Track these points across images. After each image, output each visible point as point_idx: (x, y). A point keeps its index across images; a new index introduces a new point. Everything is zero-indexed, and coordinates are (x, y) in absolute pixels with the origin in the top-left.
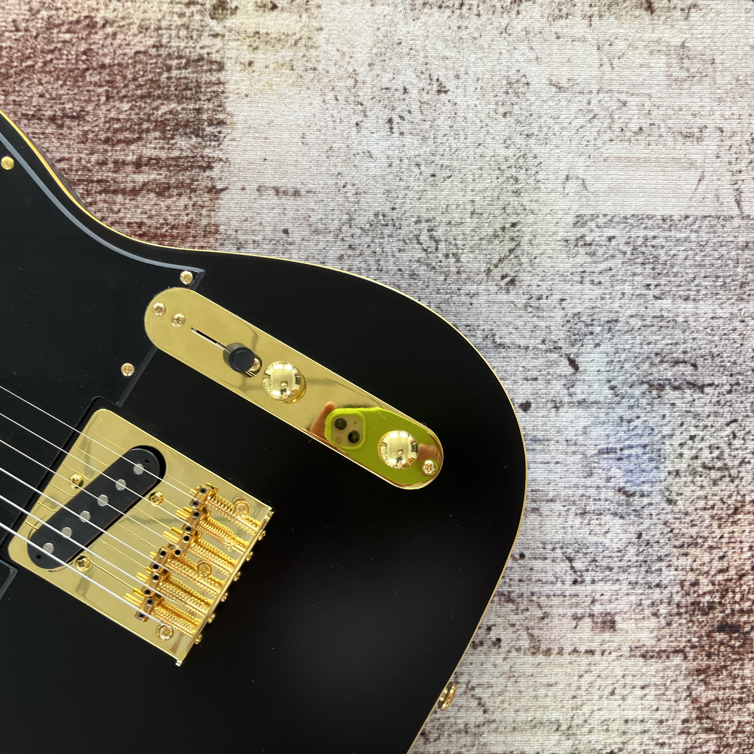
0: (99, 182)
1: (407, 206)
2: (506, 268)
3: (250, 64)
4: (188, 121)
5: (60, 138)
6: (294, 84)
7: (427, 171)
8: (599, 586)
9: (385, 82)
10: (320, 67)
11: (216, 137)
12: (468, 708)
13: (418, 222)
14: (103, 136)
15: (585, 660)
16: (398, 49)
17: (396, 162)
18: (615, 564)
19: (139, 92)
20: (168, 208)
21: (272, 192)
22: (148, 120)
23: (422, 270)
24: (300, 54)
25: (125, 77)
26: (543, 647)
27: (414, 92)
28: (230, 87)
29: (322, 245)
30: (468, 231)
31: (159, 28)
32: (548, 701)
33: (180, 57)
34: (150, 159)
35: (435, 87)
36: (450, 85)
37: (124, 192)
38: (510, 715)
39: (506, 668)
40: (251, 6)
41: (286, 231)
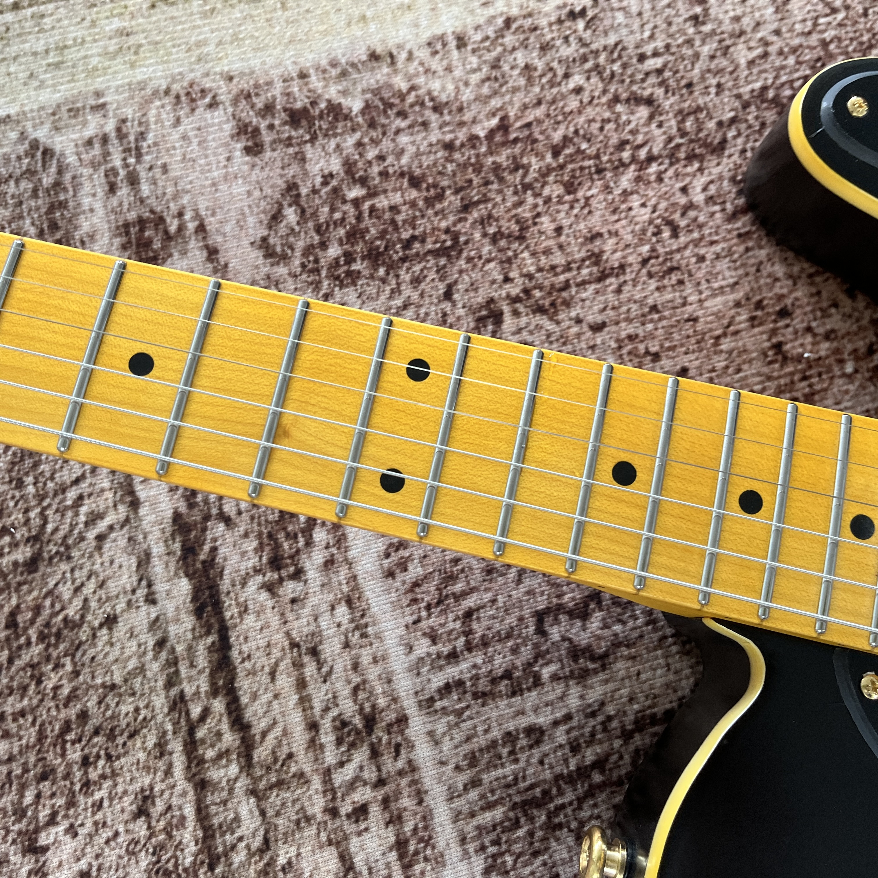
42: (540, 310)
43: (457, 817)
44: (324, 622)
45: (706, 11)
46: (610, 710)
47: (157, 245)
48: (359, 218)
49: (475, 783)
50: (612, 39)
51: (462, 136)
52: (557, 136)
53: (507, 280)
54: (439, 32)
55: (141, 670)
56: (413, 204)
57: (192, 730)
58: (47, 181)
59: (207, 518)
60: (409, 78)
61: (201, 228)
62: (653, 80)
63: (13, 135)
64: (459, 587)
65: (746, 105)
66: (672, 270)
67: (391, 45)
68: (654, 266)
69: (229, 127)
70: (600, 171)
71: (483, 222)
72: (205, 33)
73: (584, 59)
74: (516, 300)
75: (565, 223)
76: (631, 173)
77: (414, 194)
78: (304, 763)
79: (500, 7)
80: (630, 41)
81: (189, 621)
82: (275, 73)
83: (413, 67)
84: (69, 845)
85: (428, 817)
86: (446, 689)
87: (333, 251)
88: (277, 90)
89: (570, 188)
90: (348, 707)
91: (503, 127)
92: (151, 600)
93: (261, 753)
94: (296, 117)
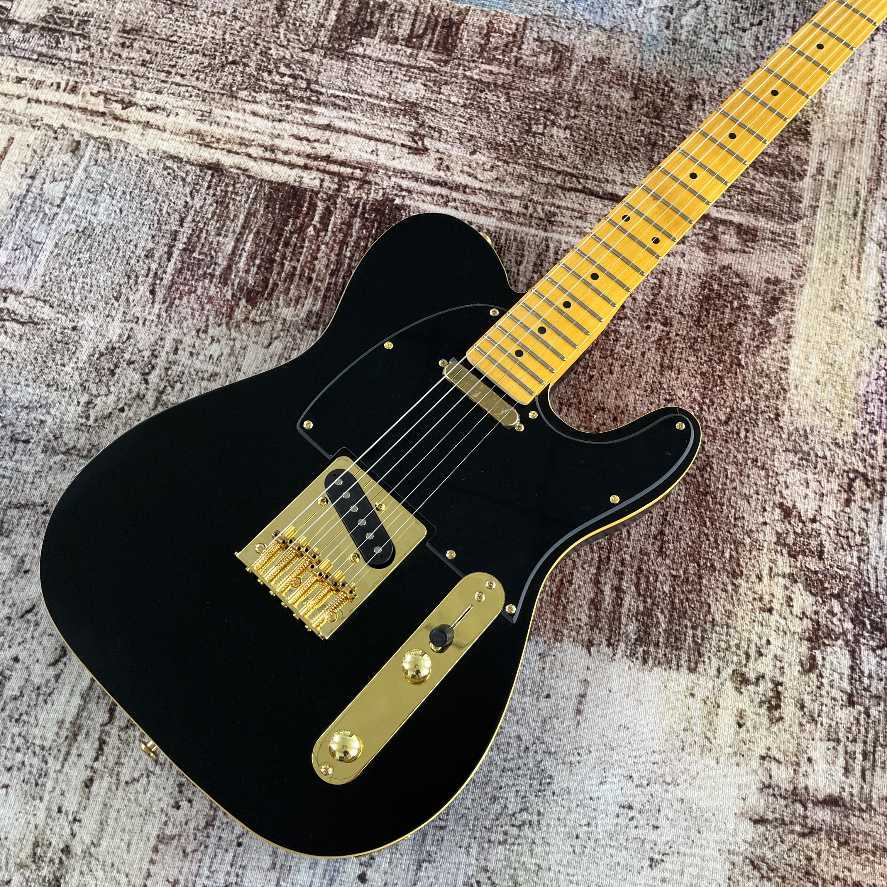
0: (609, 558)
1: (554, 807)
3: (692, 695)
4: (649, 635)
5: (647, 536)
6: (671, 728)
7: (582, 832)
9: (665, 810)
10: (684, 754)
11: (633, 654)
12: (134, 768)
13: (539, 814)
14: (644, 567)
16: (694, 829)
17: (593, 805)
19: (677, 601)
20: (581, 606)
21: (582, 692)
22: (653, 604)
23: (497, 808)
24: (697, 739)
25: (690, 592)
26: (161, 847)
27: (653, 835)
28: (674, 674)
29: (532, 724)
30: (524, 858)
31: (728, 627)
32: (117, 840)
33: (703, 638)
34: (622, 600)
35: (656, 857)
36: (657, 871)
37: (598, 574)
38: (116, 804)
39: (154, 810)
40: (741, 705)
41: (548, 696)
42: (660, 339)
43: (509, 230)
45: (758, 467)
48: (725, 300)
49: (515, 239)
50: (760, 424)
51: (742, 349)
52: (726, 381)
54: (792, 364)
55: (602, 172)
56: (722, 320)
57: (576, 177)
58: (785, 216)
60: (775, 344)
61: (744, 252)
62: (735, 429)
63: (807, 214)
65: (708, 457)
66: (652, 391)
67: (794, 346)
68: (657, 385)
69: (781, 277)
70: (705, 388)
71: (704, 339)
73: (756, 409)
74: (668, 333)
75: (690, 365)
76: (699, 399)
77: (726, 322)
78: (549, 200)
79: (793, 391)
80: (756, 431)
81: (610, 190)
82: (797, 302)
83: (779, 348)
84: (562, 136)
85: (514, 223)
86: (548, 247)
87: (716, 287)
88: (789, 299)
89: (702, 374)
90: (559, 218)
91: (739, 365)
92: (622, 184)
93: (559, 191)
94: (775, 300)
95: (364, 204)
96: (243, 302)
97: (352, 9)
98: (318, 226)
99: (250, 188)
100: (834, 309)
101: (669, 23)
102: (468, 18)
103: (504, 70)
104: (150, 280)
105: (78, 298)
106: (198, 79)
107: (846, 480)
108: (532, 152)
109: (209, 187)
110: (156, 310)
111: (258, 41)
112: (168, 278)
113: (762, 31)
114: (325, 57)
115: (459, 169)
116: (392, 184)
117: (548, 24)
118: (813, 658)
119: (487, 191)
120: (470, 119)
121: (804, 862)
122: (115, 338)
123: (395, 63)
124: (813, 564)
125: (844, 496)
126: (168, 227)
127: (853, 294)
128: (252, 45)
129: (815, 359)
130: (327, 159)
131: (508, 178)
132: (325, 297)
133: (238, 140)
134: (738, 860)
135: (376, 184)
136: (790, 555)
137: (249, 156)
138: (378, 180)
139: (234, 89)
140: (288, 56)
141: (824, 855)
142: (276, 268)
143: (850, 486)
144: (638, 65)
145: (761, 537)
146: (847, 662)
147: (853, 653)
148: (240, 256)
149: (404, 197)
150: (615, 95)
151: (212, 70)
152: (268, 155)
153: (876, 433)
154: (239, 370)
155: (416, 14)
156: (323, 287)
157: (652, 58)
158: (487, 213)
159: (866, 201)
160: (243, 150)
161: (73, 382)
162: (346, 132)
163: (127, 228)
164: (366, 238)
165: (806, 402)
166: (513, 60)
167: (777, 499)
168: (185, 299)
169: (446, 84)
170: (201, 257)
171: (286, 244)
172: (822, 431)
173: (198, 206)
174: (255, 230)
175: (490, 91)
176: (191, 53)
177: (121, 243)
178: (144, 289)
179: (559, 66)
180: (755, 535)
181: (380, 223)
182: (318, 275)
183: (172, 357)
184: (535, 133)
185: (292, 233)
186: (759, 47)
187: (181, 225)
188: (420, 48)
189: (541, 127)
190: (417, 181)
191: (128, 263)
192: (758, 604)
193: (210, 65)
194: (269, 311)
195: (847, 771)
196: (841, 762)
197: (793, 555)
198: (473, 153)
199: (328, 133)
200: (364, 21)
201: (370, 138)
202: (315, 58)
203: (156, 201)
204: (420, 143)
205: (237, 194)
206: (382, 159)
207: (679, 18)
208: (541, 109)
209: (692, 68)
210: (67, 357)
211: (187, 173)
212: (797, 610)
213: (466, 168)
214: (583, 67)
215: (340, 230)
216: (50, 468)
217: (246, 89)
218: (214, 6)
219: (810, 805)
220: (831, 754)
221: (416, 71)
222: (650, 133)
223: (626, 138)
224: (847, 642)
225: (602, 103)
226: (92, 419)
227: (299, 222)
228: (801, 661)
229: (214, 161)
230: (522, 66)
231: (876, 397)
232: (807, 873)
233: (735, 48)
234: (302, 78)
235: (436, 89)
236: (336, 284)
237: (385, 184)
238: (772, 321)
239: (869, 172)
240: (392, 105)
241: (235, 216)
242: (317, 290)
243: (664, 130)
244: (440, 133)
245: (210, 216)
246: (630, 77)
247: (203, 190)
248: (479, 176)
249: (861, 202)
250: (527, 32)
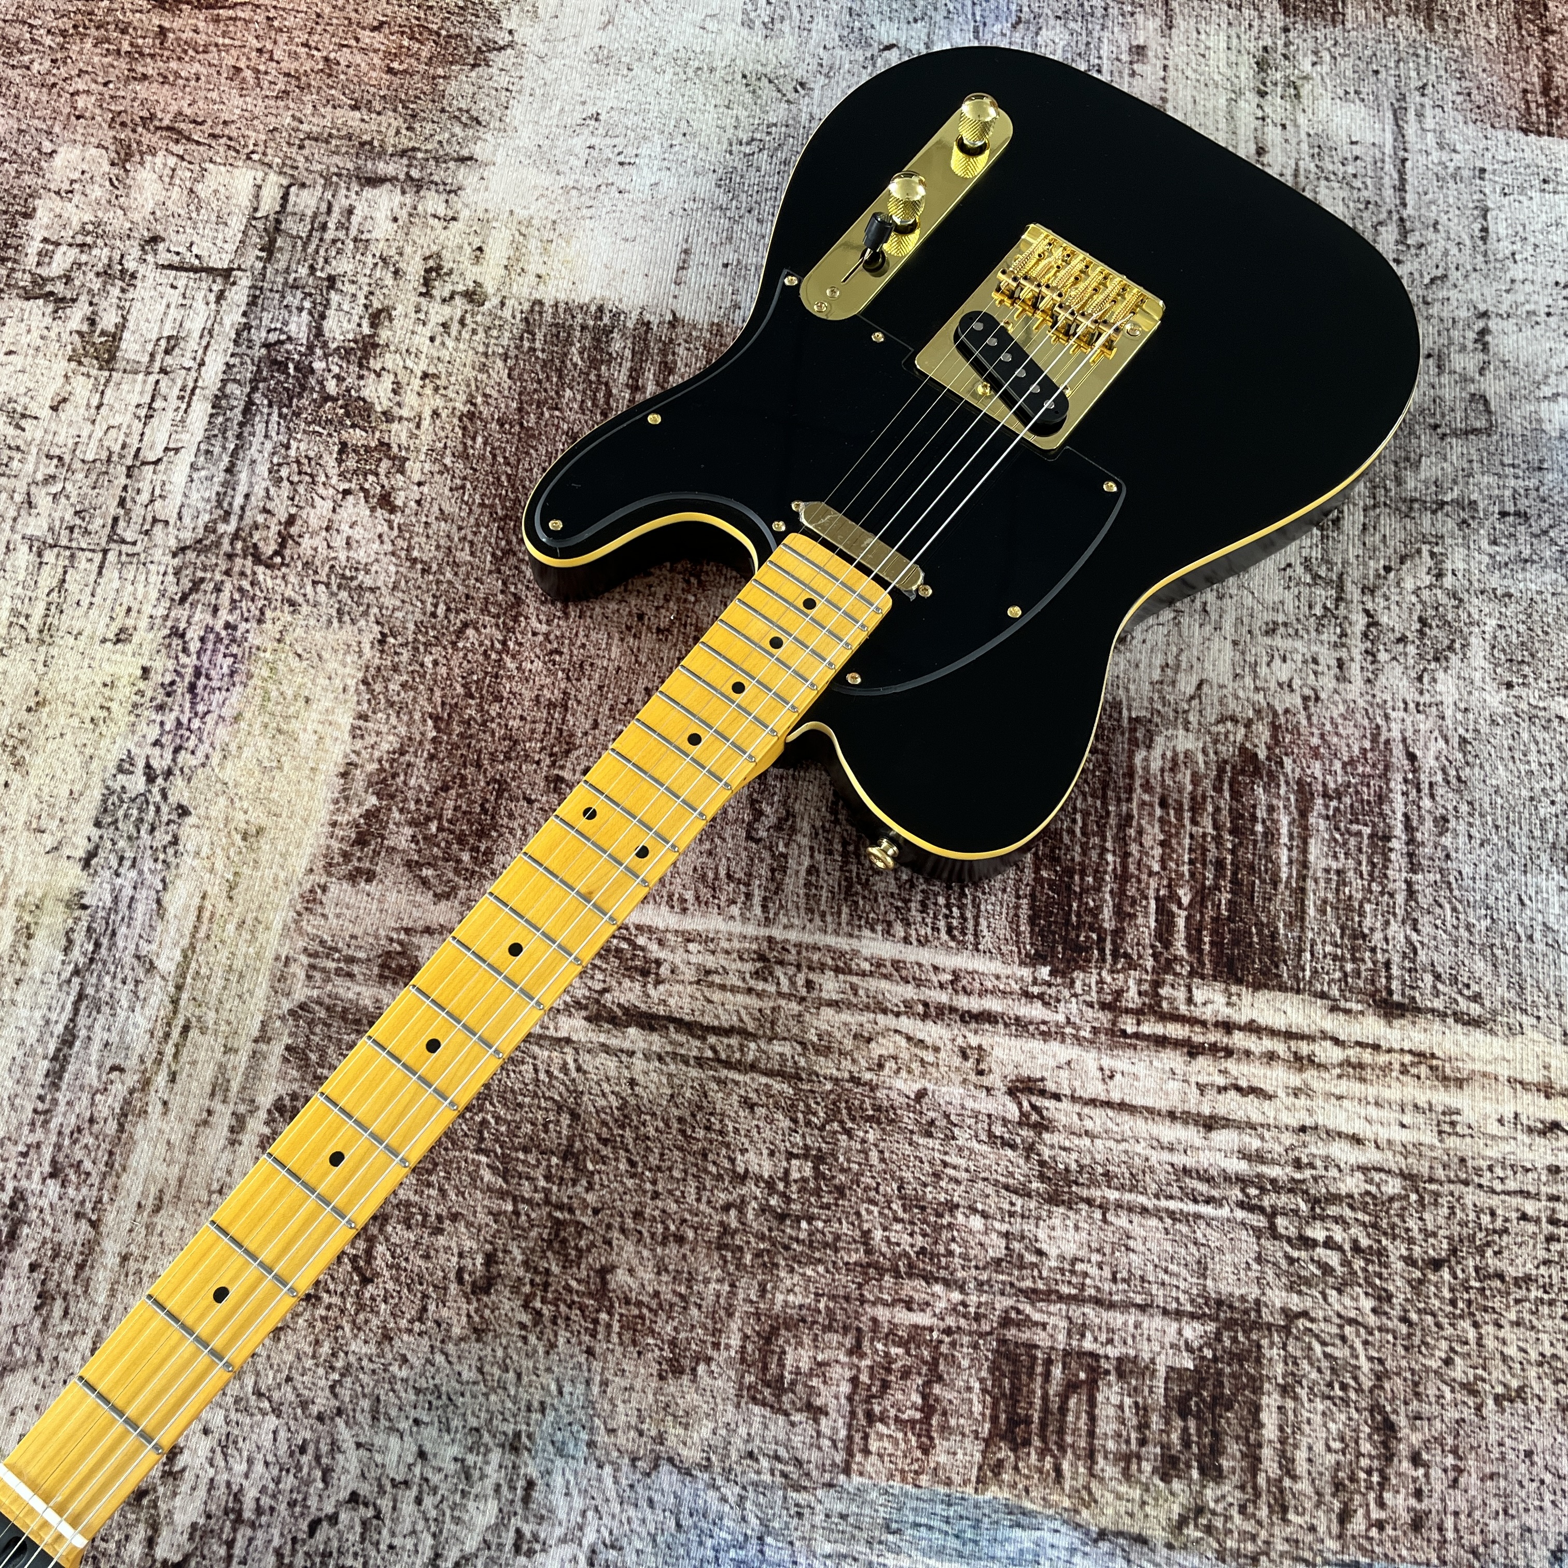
1: (713, 159)
2: (788, 88)
3: (539, 276)
4: (594, 339)
6: (568, 242)
7: (679, 139)
8: (1104, 53)
9: (579, 163)
10: (553, 218)
11: (616, 316)
13: (730, 153)
15: (1172, 72)
16: (546, 148)
17: (666, 164)
18: (1084, 39)
19: (555, 380)
21: (683, 273)
22: (587, 374)
24: (536, 233)
25: (536, 391)
27: (593, 141)
28: (562, 297)
30: (746, 114)
31: (486, 355)
33: (521, 339)
34: (631, 376)
35: (591, 122)
36: (592, 110)
40: (475, 269)
41: (726, 266)
42: (567, 752)
43: (836, 933)
44: (693, 959)
45: (422, 562)
46: (818, 824)
47: (404, 962)
48: (451, 832)
49: (823, 915)
50: (411, 626)
51: (428, 746)
52: (460, 690)
53: (538, 763)
54: (348, 728)
55: (670, 1076)
56: (459, 796)
57: (719, 1060)
58: (323, 1014)
59: (597, 1001)
60: (371, 760)
61: (407, 931)
62: (452, 616)
63: (278, 1023)
64: (711, 875)
65: (499, 571)
66: (581, 666)
67: (341, 760)
68: (573, 675)
69: (345, 885)
70: (496, 676)
71: (493, 759)
72: (269, 874)
73: (416, 649)
74: (553, 764)
75: (519, 712)
76: (507, 659)
77: (453, 792)
78: (767, 1004)
79: (351, 683)
80: (418, 616)
81: (655, 1037)
82: (322, 841)
83: (365, 755)
84: (751, 1156)
85: (829, 949)
86: (765, 908)
87: (466, 857)
88: (335, 845)
89: (499, 699)
90: (748, 967)
91: (436, 719)
92: (631, 1054)
93: (751, 1026)
94: (361, 841)
95: (1104, 960)
96: (1262, 754)
97: (1234, 1448)
98: (1174, 908)
99: (1315, 972)
100: (260, 831)
101: (526, 1499)
102: (978, 1457)
103: (882, 1313)
104: (1424, 778)
105: (1525, 736)
106: (1493, 1214)
107: (287, 552)
108: (809, 1111)
109: (1387, 965)
110: (1396, 727)
111: (1404, 1329)
112: (1397, 784)
113: (313, 1502)
114: (1257, 1302)
115: (942, 1054)
116: (1061, 1007)
117: (799, 1463)
118: (373, 325)
119: (885, 1011)
120: (937, 1176)
121: (417, 126)
122: (1440, 675)
123: (1112, 1306)
124: (356, 437)
125: (294, 530)
126: (1431, 877)
127: (219, 866)
128: (1414, 1317)
129: (307, 739)
130: (1193, 1050)
131: (849, 1044)
132: (1130, 774)
133: (1368, 1074)
134: (495, 124)
135: (1090, 1005)
136: (388, 446)
137: (1336, 1041)
138: (1089, 1013)
139: (1414, 1197)
140: (1333, 1294)
141: (392, 132)
142: (1225, 818)
143: (283, 545)
144: (597, 1365)
145: (427, 467)
146: (327, 325)
147: (319, 333)
148: (1291, 837)
149: (1035, 982)
150: (647, 1275)
151: (1472, 1238)
152: (1304, 1048)
153: (227, 626)
154: (1235, 643)
155: (1091, 1455)
156: (1138, 794)
157: (567, 1389)
158: (879, 966)
159: (158, 1062)
160: (1353, 1054)
161: (1475, 604)
162: (1172, 1115)
163: (1499, 869)
164: (1085, 890)
165: (332, 665)
166: (866, 1343)
167: (397, 519)
168: (1356, 750)
169: (998, 1262)
170: (1355, 827)
171: (1220, 864)
172: (312, 622)
173: (1394, 926)
174: (1281, 887)
175: (906, 1254)
176: (1528, 1279)
177: (1495, 838)
178: (1428, 761)
179: (768, 1341)
180: (436, 468)
181: (1068, 922)
182: (1151, 815)
183: (1344, 654)
184: (806, 1157)
185: (1217, 887)
186: (324, 1448)
187: (1409, 883)
188: (1067, 1354)
189: (795, 1175)
190: (1017, 1019)
191: (1470, 803)
192: (442, 382)
193: (1481, 1251)
194: (1216, 742)
195: (350, 211)
196: (355, 220)
197: (384, 446)
198: (921, 1095)
199: (1207, 1111)
200: (1199, 1417)
201: (1122, 1106)
202: (1278, 1297)
203: (1469, 927)
204: (1025, 1104)
205: (1335, 958)
206: (1090, 1060)
207: (504, 1517)
208: (798, 1220)
209: (480, 1370)
210: (1501, 638)
211: (1437, 993)
212: (388, 380)
213: (929, 1057)
214: (716, 1346)
215: (1134, 903)
216: (1455, 482)
217: (1391, 1199)
218: (1527, 1417)
219: (402, 177)
220: (368, 225)
221: (1065, 1290)
222: (575, 1182)
223: (623, 1166)
224: (325, 345)
225: (673, 1249)
226: (1425, 554)
227: (1210, 912)
228: (391, 320)
229: (1397, 1023)
230: (846, 1329)
231: (215, 684)
232: (414, 116)
233: (378, 1441)
234: (1289, 1240)
235: (1016, 1245)
236: (1119, 800)
237: (1073, 1006)
238: (374, 800)
239: (140, 1131)
240: (1096, 1193)
241: (1324, 913)
242: (1147, 787)
243: (547, 1192)
244: (990, 1134)
245: (1368, 907)
246: (616, 1327)
247: (1396, 958)
248: (903, 1043)
249: (168, 1057)
250: (843, 1433)
